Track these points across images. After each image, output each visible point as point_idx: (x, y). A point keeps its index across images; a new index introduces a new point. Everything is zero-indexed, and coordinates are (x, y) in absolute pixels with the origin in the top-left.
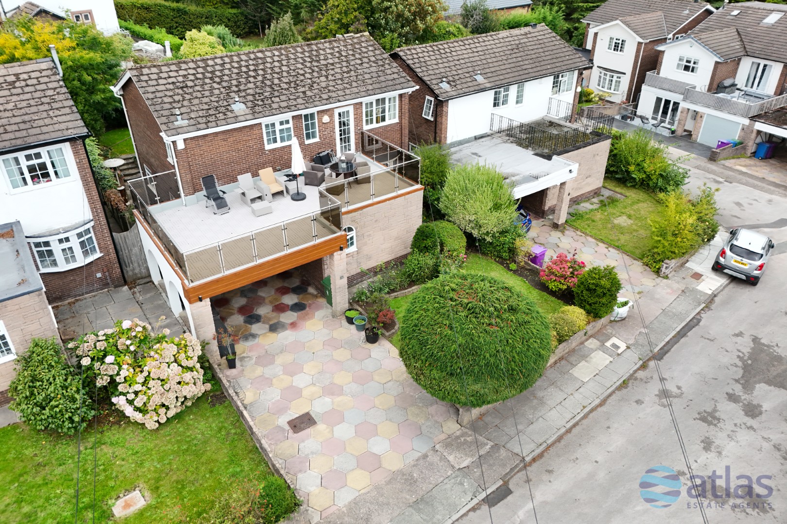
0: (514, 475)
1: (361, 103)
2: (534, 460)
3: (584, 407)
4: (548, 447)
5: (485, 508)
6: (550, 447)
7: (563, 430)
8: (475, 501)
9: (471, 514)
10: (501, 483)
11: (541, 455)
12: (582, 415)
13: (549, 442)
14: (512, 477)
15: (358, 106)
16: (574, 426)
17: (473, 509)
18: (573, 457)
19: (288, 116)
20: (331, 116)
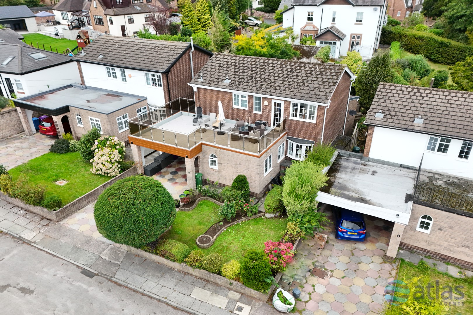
0: (103, 277)
1: (290, 102)
2: (116, 283)
3: (166, 298)
4: (127, 287)
5: (80, 270)
6: (127, 288)
7: (141, 290)
8: (82, 266)
9: (75, 266)
10: (96, 272)
11: (120, 285)
12: (158, 298)
13: (129, 286)
14: (101, 276)
15: (287, 103)
16: (149, 296)
17: (78, 267)
18: (123, 299)
19: (246, 94)
20: (270, 103)
